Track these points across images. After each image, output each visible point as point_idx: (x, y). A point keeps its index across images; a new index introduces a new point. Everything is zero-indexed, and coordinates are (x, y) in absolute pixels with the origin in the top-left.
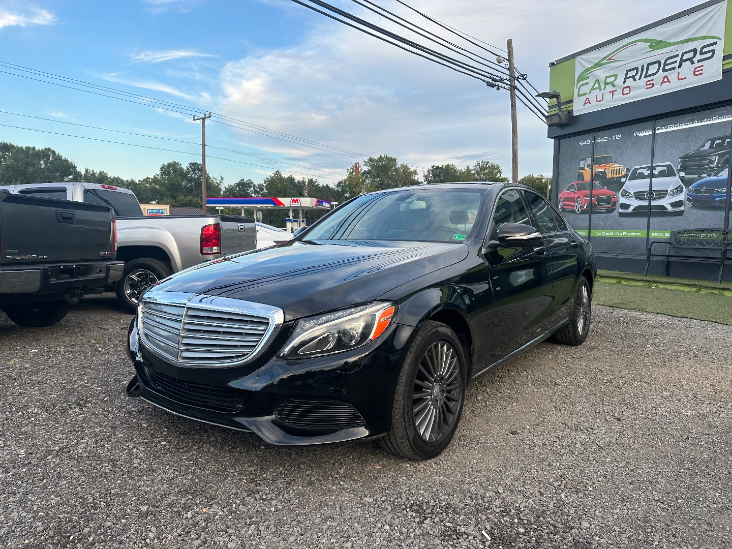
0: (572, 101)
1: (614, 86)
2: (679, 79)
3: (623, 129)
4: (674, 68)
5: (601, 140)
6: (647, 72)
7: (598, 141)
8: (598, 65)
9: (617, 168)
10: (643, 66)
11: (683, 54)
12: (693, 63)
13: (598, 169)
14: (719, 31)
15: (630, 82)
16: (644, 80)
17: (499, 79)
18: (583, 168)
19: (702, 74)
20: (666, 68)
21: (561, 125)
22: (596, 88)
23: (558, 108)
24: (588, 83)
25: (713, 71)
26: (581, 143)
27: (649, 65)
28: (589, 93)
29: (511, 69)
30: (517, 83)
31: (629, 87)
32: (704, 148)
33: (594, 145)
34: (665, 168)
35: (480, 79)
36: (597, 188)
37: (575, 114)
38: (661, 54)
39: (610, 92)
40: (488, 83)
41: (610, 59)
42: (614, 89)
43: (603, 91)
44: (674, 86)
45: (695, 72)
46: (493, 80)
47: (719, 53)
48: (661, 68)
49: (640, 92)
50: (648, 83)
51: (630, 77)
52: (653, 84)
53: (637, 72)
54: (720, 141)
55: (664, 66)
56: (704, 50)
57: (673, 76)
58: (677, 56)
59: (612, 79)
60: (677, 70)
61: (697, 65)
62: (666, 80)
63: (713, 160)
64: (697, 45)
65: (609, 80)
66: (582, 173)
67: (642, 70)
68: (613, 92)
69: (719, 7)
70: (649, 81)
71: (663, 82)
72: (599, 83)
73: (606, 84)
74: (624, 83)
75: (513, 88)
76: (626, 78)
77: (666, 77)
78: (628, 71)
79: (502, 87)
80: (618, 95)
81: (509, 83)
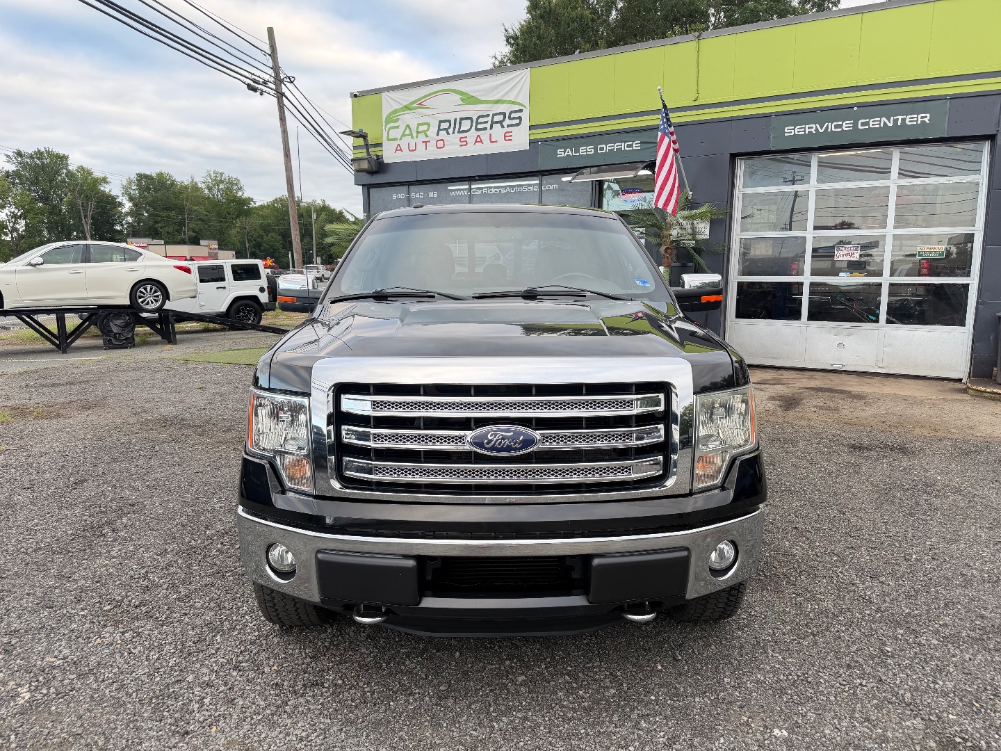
0: (380, 145)
2: (491, 141)
3: (439, 186)
4: (486, 129)
5: (418, 194)
6: (460, 128)
7: (413, 195)
8: (407, 108)
10: (456, 120)
11: (494, 115)
12: (503, 127)
14: (524, 99)
15: (443, 135)
16: (457, 135)
17: (261, 80)
19: (512, 140)
20: (479, 126)
21: (371, 172)
22: (408, 135)
23: (365, 150)
24: (398, 127)
25: (520, 140)
26: (395, 196)
27: (461, 119)
28: (401, 139)
29: (276, 68)
30: (284, 90)
31: (442, 140)
33: (409, 199)
35: (239, 80)
37: (386, 161)
38: (473, 111)
39: (423, 142)
40: (249, 86)
41: (421, 103)
42: (427, 139)
43: (415, 140)
44: (487, 147)
45: (505, 136)
46: (254, 82)
47: (526, 123)
48: (474, 127)
49: (453, 148)
50: (462, 140)
51: (443, 130)
52: (466, 141)
53: (450, 125)
55: (477, 123)
56: (513, 116)
57: (484, 135)
58: (488, 116)
59: (425, 127)
60: (489, 131)
61: (506, 129)
62: (479, 140)
64: (506, 108)
65: (422, 128)
67: (455, 124)
68: (426, 142)
69: (523, 75)
70: (462, 138)
71: (476, 142)
72: (410, 129)
73: (418, 132)
74: (438, 135)
75: (280, 95)
76: (439, 130)
77: (478, 136)
78: (441, 122)
79: (266, 92)
80: (431, 146)
81: (274, 87)
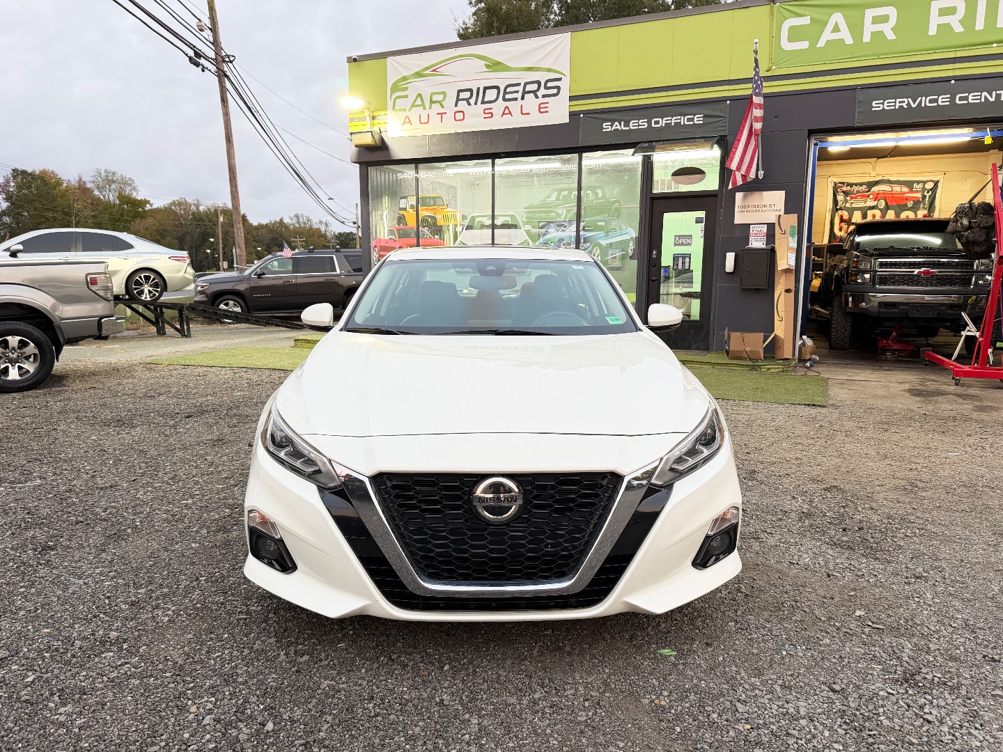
1: (442, 106)
2: (522, 114)
4: (516, 99)
6: (483, 98)
7: (422, 174)
8: (418, 75)
9: (449, 213)
10: (478, 89)
11: (526, 84)
12: (537, 97)
13: (424, 213)
14: (564, 66)
15: (462, 105)
16: (481, 107)
18: (405, 209)
19: (547, 112)
20: (508, 96)
21: (371, 148)
22: (419, 106)
23: (367, 123)
24: (407, 96)
25: (558, 113)
26: (400, 176)
27: (486, 88)
29: (217, 44)
31: (462, 112)
32: (551, 199)
33: (417, 180)
34: (509, 219)
36: (425, 236)
38: (501, 79)
39: (438, 114)
40: (191, 58)
41: (434, 70)
42: (442, 111)
43: (428, 111)
44: (516, 121)
45: (540, 108)
47: (565, 91)
48: (501, 96)
49: (475, 121)
50: (486, 111)
51: (463, 100)
52: (491, 113)
53: (472, 95)
54: (566, 193)
55: (505, 93)
56: (549, 84)
57: (515, 108)
58: (518, 84)
59: (440, 97)
60: (520, 102)
61: (541, 100)
62: (507, 112)
63: (561, 213)
64: (543, 77)
65: (435, 98)
66: (403, 215)
67: (478, 93)
68: (442, 114)
69: (563, 38)
70: (485, 110)
71: (503, 114)
72: (422, 99)
73: (432, 102)
74: (456, 105)
76: (458, 99)
77: (507, 107)
78: (460, 91)
79: (207, 68)
